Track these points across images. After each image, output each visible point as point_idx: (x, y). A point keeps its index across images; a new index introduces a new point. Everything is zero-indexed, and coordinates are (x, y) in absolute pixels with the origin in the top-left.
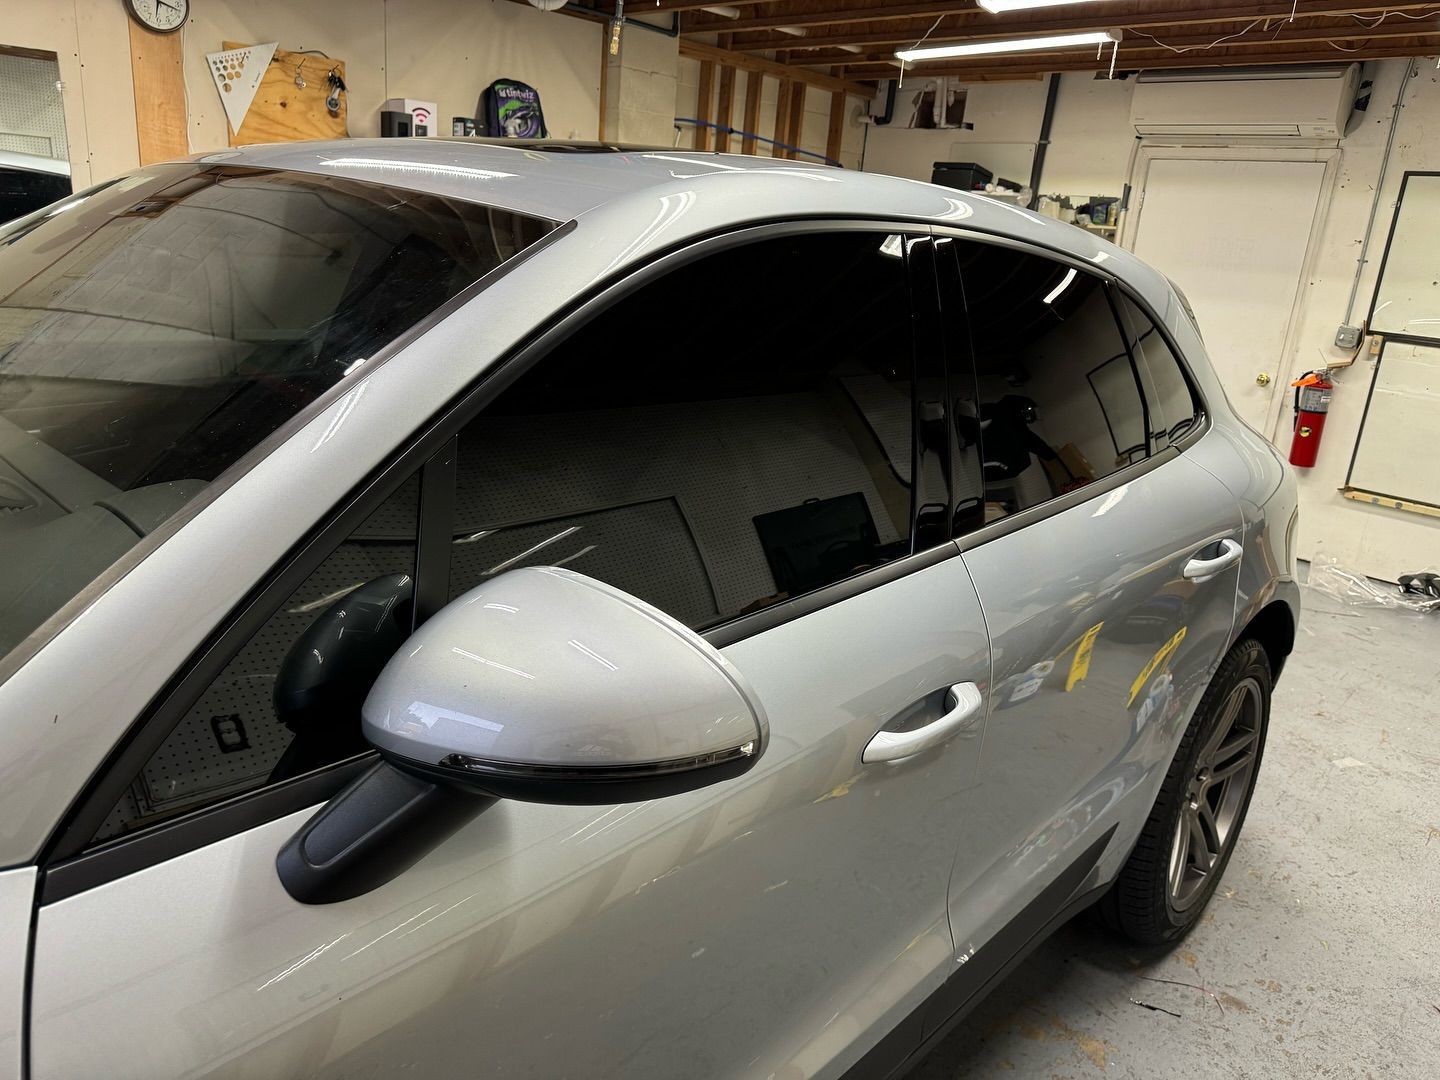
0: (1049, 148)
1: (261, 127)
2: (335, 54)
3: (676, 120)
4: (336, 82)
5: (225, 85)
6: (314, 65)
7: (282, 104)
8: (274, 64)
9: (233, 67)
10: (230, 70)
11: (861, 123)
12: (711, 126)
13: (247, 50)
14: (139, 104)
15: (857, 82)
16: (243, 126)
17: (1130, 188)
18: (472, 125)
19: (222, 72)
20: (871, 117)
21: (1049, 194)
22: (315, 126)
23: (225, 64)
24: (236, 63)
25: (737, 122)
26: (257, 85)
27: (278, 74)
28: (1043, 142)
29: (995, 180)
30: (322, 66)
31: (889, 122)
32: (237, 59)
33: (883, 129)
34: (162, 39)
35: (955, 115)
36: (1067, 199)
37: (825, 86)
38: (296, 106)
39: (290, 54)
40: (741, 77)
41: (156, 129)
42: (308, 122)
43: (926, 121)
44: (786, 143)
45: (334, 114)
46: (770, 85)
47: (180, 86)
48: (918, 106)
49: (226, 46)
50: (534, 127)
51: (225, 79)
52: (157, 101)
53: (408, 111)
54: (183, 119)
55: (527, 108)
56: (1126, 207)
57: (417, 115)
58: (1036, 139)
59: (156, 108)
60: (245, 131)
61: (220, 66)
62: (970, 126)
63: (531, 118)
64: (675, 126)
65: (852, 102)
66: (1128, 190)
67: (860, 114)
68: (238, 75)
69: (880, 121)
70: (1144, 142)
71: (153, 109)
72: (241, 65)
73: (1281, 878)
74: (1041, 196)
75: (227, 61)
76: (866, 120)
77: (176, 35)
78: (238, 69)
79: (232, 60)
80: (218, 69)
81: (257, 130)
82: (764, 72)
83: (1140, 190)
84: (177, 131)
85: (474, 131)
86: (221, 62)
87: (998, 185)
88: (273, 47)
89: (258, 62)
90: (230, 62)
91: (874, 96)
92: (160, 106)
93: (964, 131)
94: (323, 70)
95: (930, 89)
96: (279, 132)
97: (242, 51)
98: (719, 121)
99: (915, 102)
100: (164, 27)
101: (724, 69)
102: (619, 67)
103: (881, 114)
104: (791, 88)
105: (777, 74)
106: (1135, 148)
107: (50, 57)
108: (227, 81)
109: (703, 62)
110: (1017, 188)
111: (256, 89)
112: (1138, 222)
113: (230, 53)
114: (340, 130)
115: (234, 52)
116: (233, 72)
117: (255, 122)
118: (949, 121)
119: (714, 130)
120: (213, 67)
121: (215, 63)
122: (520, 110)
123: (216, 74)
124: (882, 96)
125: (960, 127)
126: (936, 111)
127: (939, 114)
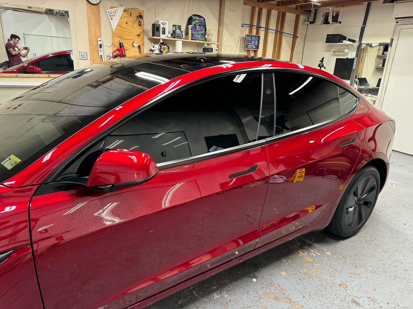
0: (366, 28)
1: (121, 29)
2: (141, 9)
3: (242, 24)
4: (141, 17)
5: (111, 18)
6: (135, 12)
7: (126, 23)
8: (124, 12)
9: (113, 13)
10: (112, 14)
11: (306, 24)
12: (254, 26)
13: (117, 8)
14: (89, 24)
15: (304, 11)
16: (116, 29)
17: (393, 39)
18: (178, 27)
19: (110, 14)
20: (308, 22)
21: (365, 43)
22: (135, 28)
23: (111, 12)
24: (114, 12)
25: (263, 24)
26: (120, 18)
27: (125, 15)
28: (364, 26)
29: (347, 39)
30: (137, 12)
31: (314, 23)
32: (114, 11)
33: (313, 25)
34: (95, 6)
35: (335, 19)
36: (371, 44)
37: (293, 12)
38: (130, 23)
39: (129, 9)
40: (265, 11)
41: (93, 30)
42: (133, 28)
43: (326, 22)
44: (279, 30)
45: (140, 25)
46: (274, 13)
47: (99, 18)
48: (324, 17)
49: (112, 8)
50: (203, 28)
51: (112, 16)
52: (93, 23)
53: (160, 23)
54: (100, 28)
55: (201, 22)
56: (391, 46)
57: (163, 25)
58: (361, 25)
59: (93, 25)
60: (116, 31)
61: (110, 13)
62: (340, 22)
63: (202, 25)
64: (242, 26)
65: (302, 18)
66: (392, 40)
67: (305, 21)
68: (115, 15)
69: (311, 23)
70: (399, 24)
71: (92, 25)
72: (115, 13)
73: (393, 266)
74: (362, 44)
75: (112, 12)
76: (307, 23)
77: (98, 5)
78: (114, 14)
79: (113, 11)
80: (109, 14)
81: (119, 30)
82: (272, 9)
83: (397, 40)
84: (99, 31)
85: (178, 29)
86: (110, 12)
87: (347, 41)
88: (124, 7)
89: (120, 11)
90: (113, 12)
91: (310, 15)
92: (94, 24)
93: (338, 24)
94: (137, 13)
95: (328, 11)
96: (125, 31)
97: (116, 9)
98: (257, 24)
99: (323, 16)
100: (95, 3)
101: (259, 8)
102: (224, 9)
103: (312, 20)
104: (281, 14)
105: (276, 9)
106: (395, 26)
107: (67, 12)
108: (112, 17)
109: (252, 7)
110: (354, 41)
111: (119, 19)
112: (395, 51)
113: (112, 9)
114: (142, 30)
115: (114, 9)
116: (113, 14)
117: (119, 28)
118: (333, 21)
119: (255, 27)
120: (108, 13)
121: (108, 12)
122: (199, 23)
123: (109, 15)
124: (312, 15)
125: (337, 23)
126: (329, 18)
127: (330, 19)
